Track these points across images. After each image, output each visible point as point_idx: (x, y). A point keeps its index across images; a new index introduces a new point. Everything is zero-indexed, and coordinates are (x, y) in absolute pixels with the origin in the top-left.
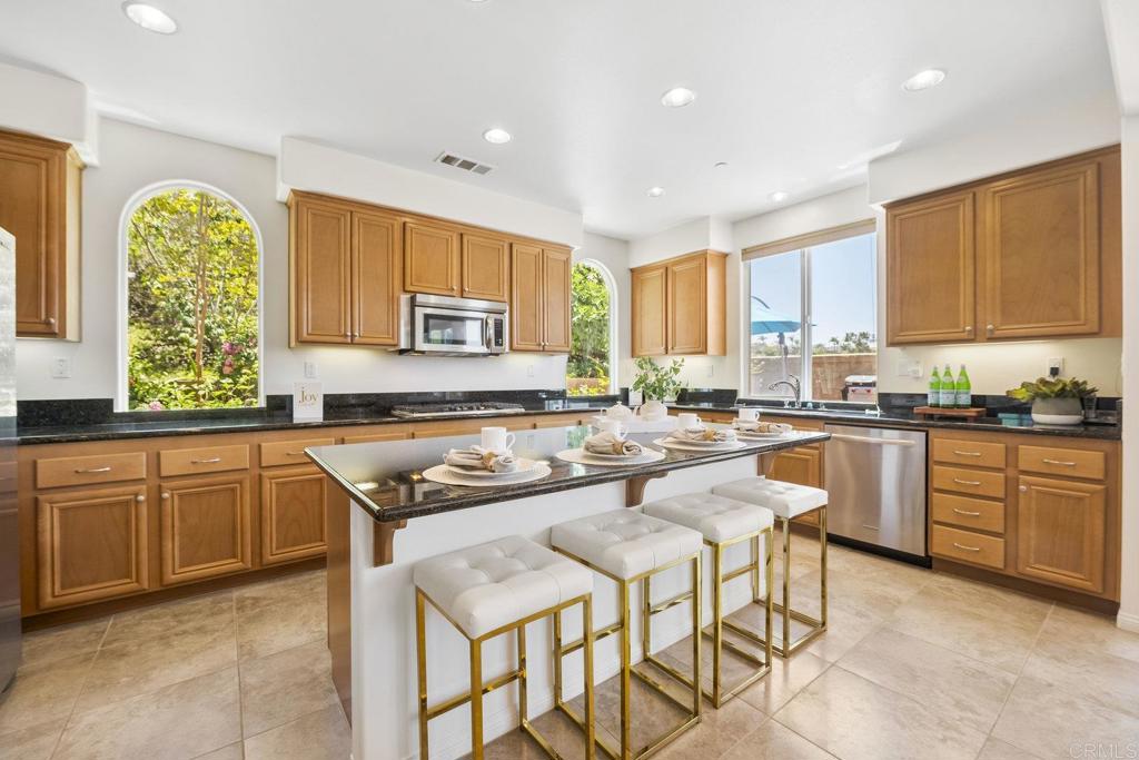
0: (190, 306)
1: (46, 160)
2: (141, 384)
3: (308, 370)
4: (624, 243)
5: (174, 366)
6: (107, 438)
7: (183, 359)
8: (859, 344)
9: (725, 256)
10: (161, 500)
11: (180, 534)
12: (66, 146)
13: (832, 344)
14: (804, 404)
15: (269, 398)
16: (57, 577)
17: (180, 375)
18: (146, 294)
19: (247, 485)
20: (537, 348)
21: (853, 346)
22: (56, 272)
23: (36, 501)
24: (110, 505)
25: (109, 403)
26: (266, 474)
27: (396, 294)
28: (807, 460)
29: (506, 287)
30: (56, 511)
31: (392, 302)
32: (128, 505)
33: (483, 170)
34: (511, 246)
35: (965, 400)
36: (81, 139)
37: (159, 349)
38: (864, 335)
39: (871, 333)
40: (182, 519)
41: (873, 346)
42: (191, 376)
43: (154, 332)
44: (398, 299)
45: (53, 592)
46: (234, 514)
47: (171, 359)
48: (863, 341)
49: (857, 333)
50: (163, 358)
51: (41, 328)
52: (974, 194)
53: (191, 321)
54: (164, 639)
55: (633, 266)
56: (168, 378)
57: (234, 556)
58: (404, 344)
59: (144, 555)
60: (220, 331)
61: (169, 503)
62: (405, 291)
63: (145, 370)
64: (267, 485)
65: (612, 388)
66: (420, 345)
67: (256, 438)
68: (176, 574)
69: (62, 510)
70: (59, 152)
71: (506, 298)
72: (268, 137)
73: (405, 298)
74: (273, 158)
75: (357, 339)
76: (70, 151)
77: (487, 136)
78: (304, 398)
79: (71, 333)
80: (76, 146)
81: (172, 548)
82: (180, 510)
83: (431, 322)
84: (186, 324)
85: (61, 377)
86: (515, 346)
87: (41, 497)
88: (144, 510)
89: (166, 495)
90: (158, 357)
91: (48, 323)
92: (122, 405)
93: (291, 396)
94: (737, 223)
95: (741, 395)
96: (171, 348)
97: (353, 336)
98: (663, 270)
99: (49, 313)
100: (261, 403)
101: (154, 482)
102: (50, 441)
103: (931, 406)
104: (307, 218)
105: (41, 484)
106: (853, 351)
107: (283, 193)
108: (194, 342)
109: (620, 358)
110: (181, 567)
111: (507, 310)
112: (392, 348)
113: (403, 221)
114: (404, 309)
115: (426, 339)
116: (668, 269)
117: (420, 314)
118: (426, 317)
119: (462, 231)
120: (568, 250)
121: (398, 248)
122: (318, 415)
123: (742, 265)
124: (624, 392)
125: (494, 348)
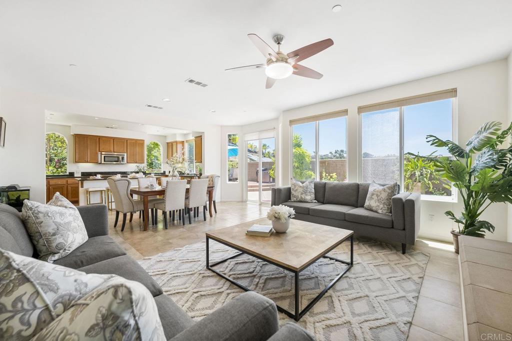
3: (78, 167)
8: (340, 155)
13: (330, 154)
15: (69, 173)
19: (65, 187)
20: (134, 162)
21: (338, 155)
26: (69, 185)
29: (126, 149)
31: (97, 153)
34: (127, 141)
38: (342, 151)
39: (345, 150)
41: (345, 155)
48: (341, 153)
49: (339, 150)
55: (168, 141)
58: (99, 162)
62: (100, 151)
64: (69, 187)
66: (103, 162)
67: (67, 179)
71: (126, 152)
73: (100, 153)
78: (77, 172)
83: (106, 157)
86: (128, 162)
93: (74, 173)
97: (87, 160)
100: (68, 174)
101: (48, 186)
104: (77, 139)
106: (337, 158)
107: (72, 134)
111: (126, 154)
112: (97, 163)
113: (99, 138)
114: (99, 155)
115: (104, 161)
116: (172, 143)
117: (103, 156)
118: (104, 157)
119: (114, 139)
120: (143, 141)
121: (98, 143)
122: (80, 176)
123: (186, 144)
124: (164, 172)
125: (121, 163)
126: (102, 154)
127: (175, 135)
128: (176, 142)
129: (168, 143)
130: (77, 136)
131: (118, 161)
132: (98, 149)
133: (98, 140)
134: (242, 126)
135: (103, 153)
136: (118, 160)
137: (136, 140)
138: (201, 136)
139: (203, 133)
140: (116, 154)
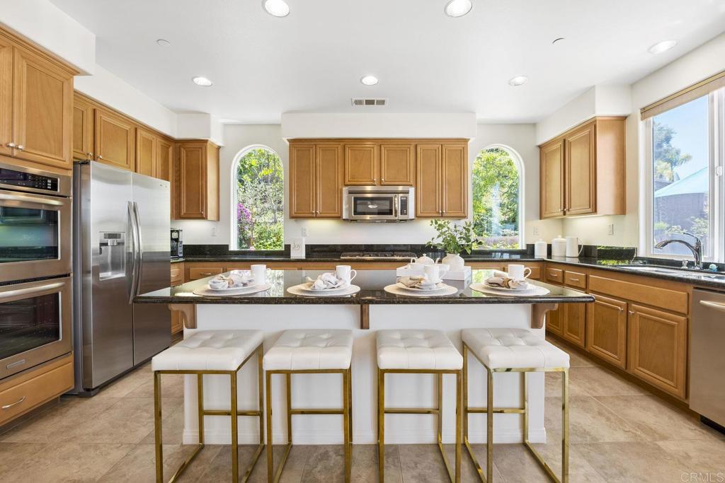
1: (201, 149)
3: (303, 231)
4: (533, 125)
9: (623, 119)
12: (207, 141)
14: (706, 266)
15: (286, 246)
20: (437, 215)
22: (204, 193)
25: (227, 246)
27: (340, 187)
28: (673, 326)
29: (412, 175)
31: (338, 192)
33: (382, 102)
34: (416, 146)
44: (341, 190)
51: (200, 216)
55: (539, 143)
58: (344, 217)
62: (345, 185)
65: (520, 244)
66: (352, 215)
70: (205, 144)
71: (412, 181)
72: (275, 116)
73: (345, 189)
76: (209, 142)
77: (364, 81)
78: (295, 246)
79: (209, 218)
80: (210, 140)
83: (358, 202)
85: (213, 235)
86: (419, 214)
92: (234, 247)
94: (634, 84)
95: (641, 253)
97: (317, 213)
98: (561, 143)
99: (202, 210)
100: (283, 248)
102: (193, 262)
104: (294, 153)
105: (191, 278)
109: (527, 219)
111: (412, 190)
112: (339, 218)
113: (346, 145)
114: (345, 196)
115: (355, 213)
116: (564, 141)
117: (352, 198)
118: (355, 199)
119: (380, 143)
120: (466, 141)
121: (341, 160)
122: (303, 255)
123: (641, 124)
124: (531, 248)
125: (400, 217)
126: (349, 193)
128: (592, 125)
129: (540, 147)
131: (390, 213)
132: (341, 181)
133: (341, 150)
136: (387, 212)
137: (445, 142)
140: (383, 188)
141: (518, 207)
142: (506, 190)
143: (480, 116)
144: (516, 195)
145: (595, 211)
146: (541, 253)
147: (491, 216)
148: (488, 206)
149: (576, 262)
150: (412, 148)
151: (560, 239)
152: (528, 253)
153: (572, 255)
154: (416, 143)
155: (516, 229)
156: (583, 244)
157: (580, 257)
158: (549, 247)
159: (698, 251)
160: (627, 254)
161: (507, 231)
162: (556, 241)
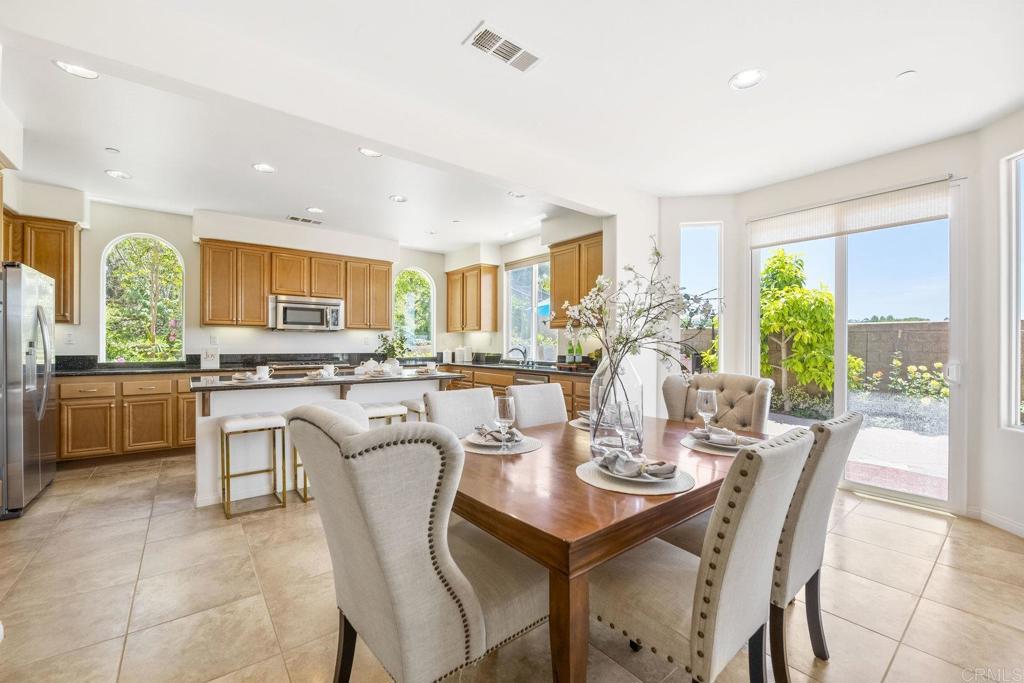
0: (148, 292)
1: (64, 231)
2: (112, 348)
3: (212, 340)
4: (442, 255)
5: (137, 336)
6: (95, 375)
7: (143, 331)
9: (497, 267)
10: (123, 407)
11: (133, 426)
12: (75, 223)
14: (528, 361)
15: (188, 356)
16: (70, 444)
17: (140, 342)
18: (116, 282)
19: (170, 401)
20: (365, 326)
22: (69, 289)
23: (60, 405)
24: (96, 408)
25: (95, 358)
26: (180, 396)
27: (266, 295)
29: (342, 287)
30: (70, 411)
31: (264, 300)
32: (107, 409)
33: (319, 223)
34: (346, 263)
35: (579, 359)
36: (81, 220)
37: (125, 323)
40: (134, 418)
42: (148, 343)
43: (122, 311)
44: (267, 298)
45: (68, 451)
46: (163, 417)
47: (134, 330)
50: (128, 330)
52: (580, 246)
53: (148, 303)
54: (124, 473)
55: (449, 269)
56: (130, 344)
57: (162, 439)
58: (270, 326)
59: (114, 435)
60: (170, 310)
61: (127, 410)
62: (272, 293)
63: (115, 339)
64: (181, 401)
65: (431, 352)
66: (281, 324)
67: (176, 376)
68: (131, 446)
69: (73, 410)
70: (70, 227)
71: (342, 296)
73: (272, 298)
74: (191, 217)
75: (240, 322)
76: (76, 226)
77: (310, 210)
78: (207, 356)
79: (76, 321)
80: (79, 223)
81: (129, 433)
82: (133, 413)
83: (288, 311)
84: (145, 306)
85: (69, 343)
86: (348, 324)
87: (63, 403)
88: (114, 412)
89: (126, 405)
90: (124, 329)
91: (64, 315)
92: (102, 359)
93: (199, 356)
94: (503, 246)
95: (504, 358)
96: (134, 323)
97: (237, 320)
98: (461, 275)
99: (65, 311)
100: (183, 359)
101: (120, 398)
102: (68, 376)
103: (570, 363)
104: (209, 254)
105: (62, 396)
107: (196, 239)
108: (150, 318)
109: (437, 331)
110: (134, 442)
111: (342, 303)
112: (264, 327)
113: (271, 252)
114: (271, 305)
115: (285, 322)
116: (463, 274)
117: (281, 307)
118: (285, 309)
119: (311, 256)
120: (389, 264)
121: (267, 268)
122: (216, 365)
123: (505, 273)
124: (440, 355)
125: (332, 327)
126: (277, 302)
127: (475, 247)
128: (478, 269)
129: (447, 274)
130: (207, 244)
131: (322, 324)
132: (267, 289)
133: (268, 258)
134: (739, 196)
135: (282, 298)
137: (371, 262)
138: (600, 234)
139: (611, 218)
140: (314, 300)
141: (430, 316)
142: (418, 297)
143: (401, 244)
144: (428, 305)
145: (480, 329)
146: (447, 359)
147: (403, 324)
148: (400, 313)
149: (471, 364)
150: (343, 264)
151: (460, 348)
152: (439, 359)
153: (468, 360)
154: (346, 261)
155: (428, 339)
156: (475, 352)
157: (473, 362)
158: (453, 354)
159: (525, 353)
160: (496, 359)
161: (421, 341)
162: (458, 350)
